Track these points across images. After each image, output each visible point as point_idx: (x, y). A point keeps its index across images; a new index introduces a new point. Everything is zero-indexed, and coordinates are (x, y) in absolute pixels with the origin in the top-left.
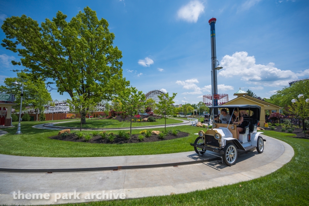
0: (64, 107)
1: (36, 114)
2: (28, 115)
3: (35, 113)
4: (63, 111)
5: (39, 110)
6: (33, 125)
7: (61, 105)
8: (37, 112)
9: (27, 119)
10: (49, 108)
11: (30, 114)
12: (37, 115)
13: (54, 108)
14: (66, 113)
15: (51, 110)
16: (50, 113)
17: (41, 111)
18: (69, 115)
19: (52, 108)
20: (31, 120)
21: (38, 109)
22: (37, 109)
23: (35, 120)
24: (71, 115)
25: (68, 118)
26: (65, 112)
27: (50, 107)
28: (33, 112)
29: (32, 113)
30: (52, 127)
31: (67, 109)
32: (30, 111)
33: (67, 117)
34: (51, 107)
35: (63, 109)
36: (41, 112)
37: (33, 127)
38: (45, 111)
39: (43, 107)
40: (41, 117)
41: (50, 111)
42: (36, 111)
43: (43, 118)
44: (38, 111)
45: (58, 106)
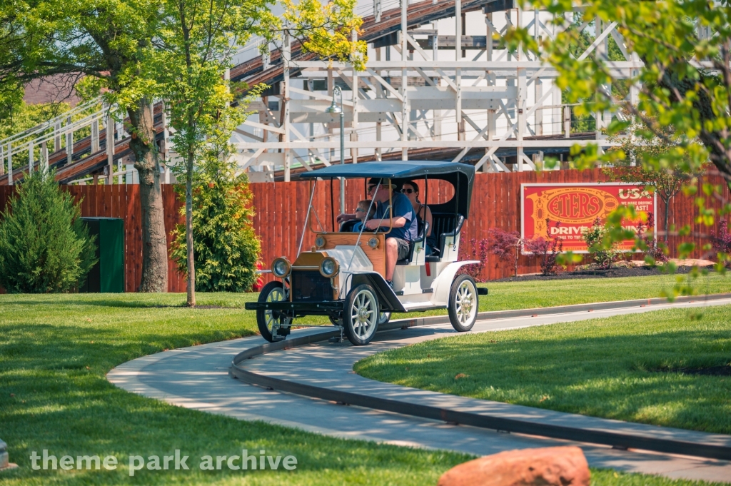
0: (489, 75)
1: (145, 187)
2: (62, 209)
3: (124, 174)
4: (471, 139)
5: (177, 124)
6: (121, 356)
7: (448, 44)
8: (149, 162)
9: (52, 259)
10: (290, 87)
11: (75, 191)
12: (158, 202)
13: (344, 84)
14: (523, 165)
15: (313, 118)
16: (301, 176)
17: (191, 136)
18: (565, 207)
19: (320, 85)
20: (91, 282)
21: (158, 119)
22: (148, 118)
23: (142, 284)
24: (591, 204)
25: (546, 265)
26: (508, 156)
27: (296, 73)
28: (111, 151)
29: (100, 167)
30: (346, 400)
31: (528, 95)
32: (70, 152)
33: (540, 232)
34: (313, 70)
35: (473, 101)
36: (201, 163)
37: (121, 376)
38: (242, 143)
39: (206, 81)
40: (209, 241)
41: (302, 143)
42: (136, 148)
43: (221, 255)
44: (159, 137)
45: (397, 56)
